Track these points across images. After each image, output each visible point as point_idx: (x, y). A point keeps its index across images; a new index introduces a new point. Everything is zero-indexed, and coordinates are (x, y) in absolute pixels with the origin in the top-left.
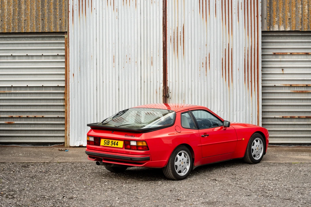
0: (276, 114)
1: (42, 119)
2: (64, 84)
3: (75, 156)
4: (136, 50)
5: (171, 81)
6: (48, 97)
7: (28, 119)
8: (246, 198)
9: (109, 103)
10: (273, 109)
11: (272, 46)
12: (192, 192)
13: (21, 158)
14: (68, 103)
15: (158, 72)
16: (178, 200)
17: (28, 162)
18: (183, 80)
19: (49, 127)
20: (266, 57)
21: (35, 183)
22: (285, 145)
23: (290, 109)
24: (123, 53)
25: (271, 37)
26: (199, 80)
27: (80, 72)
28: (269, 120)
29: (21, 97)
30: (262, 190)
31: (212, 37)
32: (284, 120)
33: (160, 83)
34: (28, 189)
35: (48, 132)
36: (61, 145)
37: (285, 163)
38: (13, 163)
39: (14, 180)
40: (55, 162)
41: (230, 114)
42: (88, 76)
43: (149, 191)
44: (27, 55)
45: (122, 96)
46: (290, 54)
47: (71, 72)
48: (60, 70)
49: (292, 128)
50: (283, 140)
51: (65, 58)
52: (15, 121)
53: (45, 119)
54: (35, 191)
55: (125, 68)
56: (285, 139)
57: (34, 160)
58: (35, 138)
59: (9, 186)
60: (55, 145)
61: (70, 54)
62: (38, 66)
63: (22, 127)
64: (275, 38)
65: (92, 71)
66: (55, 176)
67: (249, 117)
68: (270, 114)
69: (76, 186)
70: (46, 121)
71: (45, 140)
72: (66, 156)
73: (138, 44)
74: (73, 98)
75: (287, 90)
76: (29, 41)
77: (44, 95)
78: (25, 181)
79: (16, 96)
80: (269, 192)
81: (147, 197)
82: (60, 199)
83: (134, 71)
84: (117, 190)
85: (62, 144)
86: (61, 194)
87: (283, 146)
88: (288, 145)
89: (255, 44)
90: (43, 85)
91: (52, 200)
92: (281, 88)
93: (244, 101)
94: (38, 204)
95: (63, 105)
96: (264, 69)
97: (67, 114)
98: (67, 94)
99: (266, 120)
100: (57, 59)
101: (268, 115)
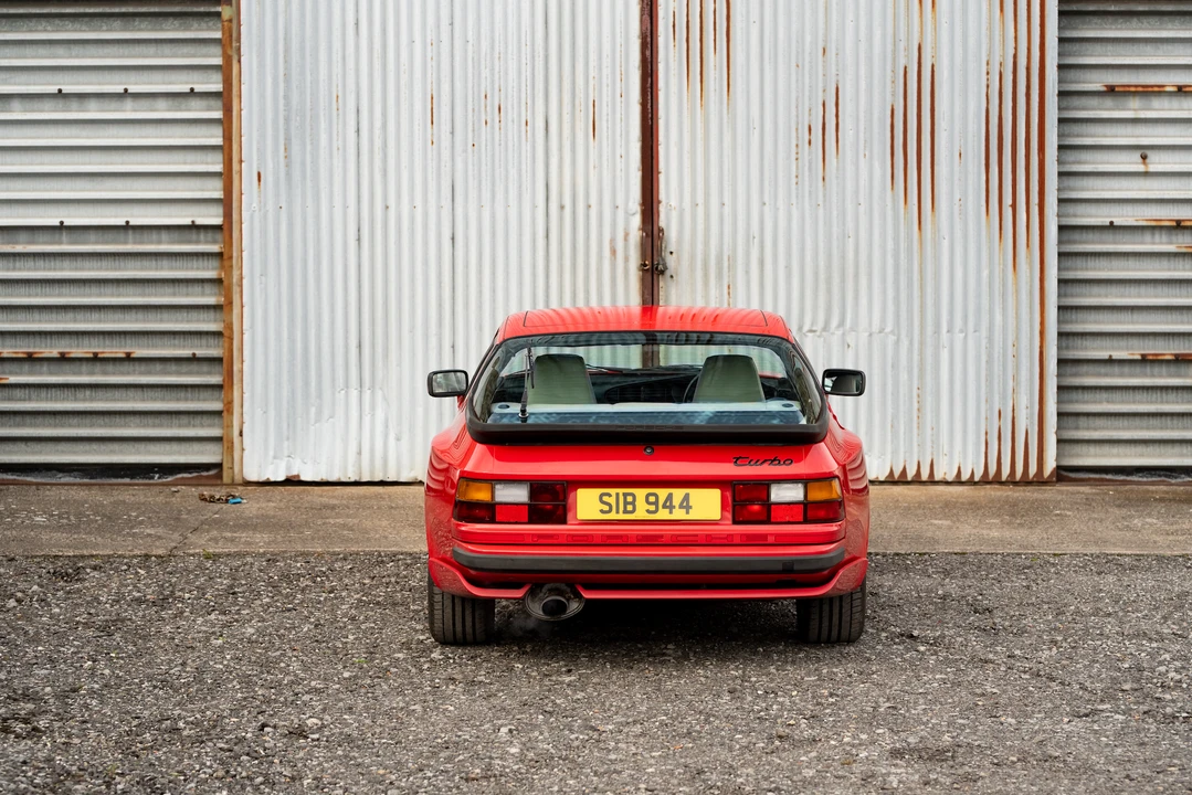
0: (1116, 342)
1: (126, 367)
2: (217, 216)
3: (274, 525)
4: (526, 71)
5: (673, 203)
6: (150, 269)
7: (67, 367)
8: (1080, 725)
9: (413, 297)
10: (1103, 322)
11: (1100, 56)
12: (830, 700)
13: (45, 537)
14: (238, 295)
15: (620, 164)
16: (780, 737)
17: (77, 553)
18: (726, 201)
19: (155, 400)
20: (1076, 101)
21: (122, 658)
22: (1152, 476)
23: (1172, 323)
24: (470, 85)
25: (1096, 20)
26: (794, 201)
27: (289, 165)
28: (1084, 368)
29: (36, 269)
30: (1135, 686)
31: (850, 16)
32: (1148, 369)
33: (626, 212)
34: (96, 686)
35: (150, 420)
36: (205, 474)
37: (1183, 556)
38: (12, 559)
39: (28, 641)
40: (193, 555)
41: (922, 343)
42: (324, 184)
43: (637, 693)
44: (60, 91)
45: (467, 266)
46: (1175, 89)
47: (250, 166)
48: (199, 156)
49: (1183, 402)
50: (1142, 455)
51: (224, 105)
52: (11, 373)
53: (137, 363)
54: (129, 697)
55: (480, 146)
56: (1151, 449)
57: (102, 546)
58: (95, 446)
59: (9, 672)
60: (180, 476)
61: (243, 86)
62: (108, 137)
63: (39, 399)
64: (1111, 24)
65: (337, 162)
66: (206, 622)
67: (1005, 355)
68: (1088, 342)
69: (304, 671)
70: (141, 373)
71: (139, 453)
72: (234, 526)
73: (533, 45)
74: (257, 274)
75: (1161, 243)
76: (66, 31)
77: (131, 263)
78: (77, 647)
79: (14, 269)
80: (1168, 697)
81: (635, 722)
82: (249, 735)
83: (520, 163)
84: (494, 687)
85: (211, 472)
86: (246, 712)
87: (1145, 479)
88: (1166, 476)
89: (1032, 48)
90: (127, 222)
91: (210, 744)
92: (1138, 236)
93: (985, 288)
94: (152, 765)
95: (217, 308)
96: (1068, 152)
97: (232, 344)
98: (231, 258)
99: (1074, 369)
100: (189, 110)
101: (1082, 349)
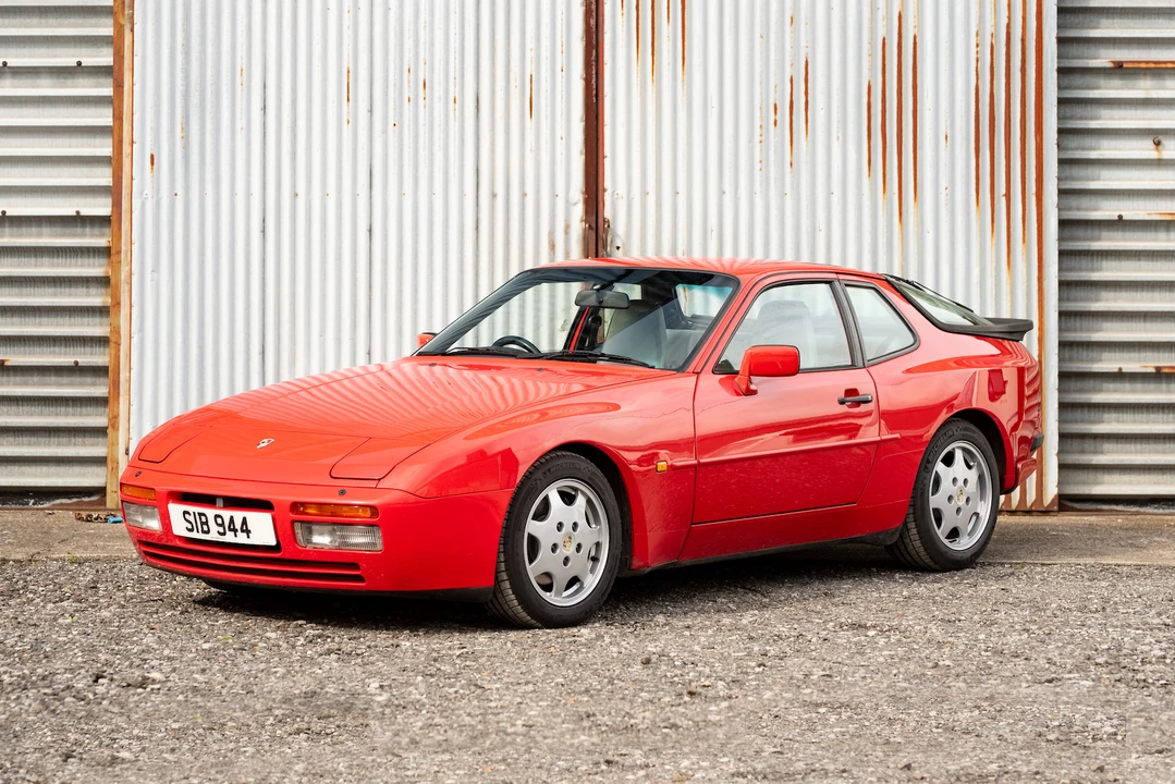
0: (1126, 353)
2: (106, 206)
4: (455, 44)
5: (622, 190)
6: (29, 266)
10: (1111, 331)
11: (1108, 29)
14: (127, 288)
15: (560, 147)
16: (691, 694)
18: (680, 189)
19: (32, 415)
20: (1078, 80)
24: (391, 58)
26: (757, 187)
27: (186, 147)
28: (1090, 383)
32: (1164, 386)
33: (567, 201)
35: (26, 438)
36: (86, 499)
40: (57, 560)
42: (225, 168)
43: (537, 662)
45: (385, 261)
47: (143, 148)
48: (86, 138)
51: (115, 81)
53: (12, 374)
55: (402, 126)
56: (1167, 476)
60: (58, 501)
61: (135, 58)
65: (240, 143)
66: (57, 607)
68: (1095, 354)
69: (159, 643)
70: (15, 384)
71: (12, 476)
73: (463, 13)
74: (149, 269)
77: (7, 259)
81: (527, 683)
82: (81, 685)
83: (447, 145)
85: (93, 497)
89: (1028, 16)
90: (3, 212)
91: (35, 691)
92: (1150, 233)
93: (975, 290)
95: (103, 310)
96: (1070, 137)
97: (119, 350)
98: (119, 252)
99: (1080, 384)
100: (77, 87)
101: (1087, 361)
